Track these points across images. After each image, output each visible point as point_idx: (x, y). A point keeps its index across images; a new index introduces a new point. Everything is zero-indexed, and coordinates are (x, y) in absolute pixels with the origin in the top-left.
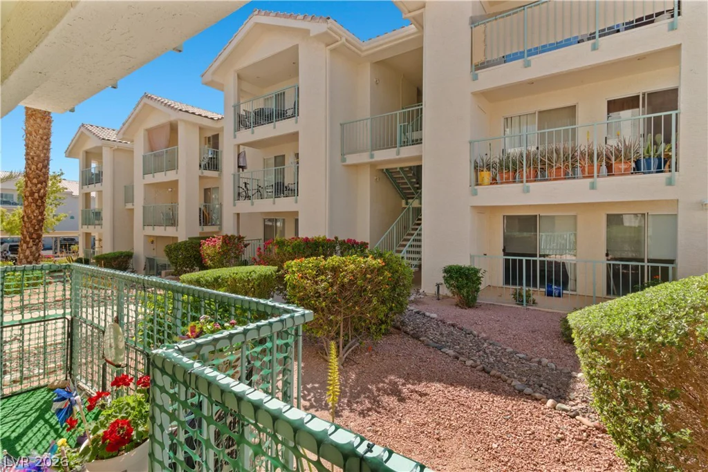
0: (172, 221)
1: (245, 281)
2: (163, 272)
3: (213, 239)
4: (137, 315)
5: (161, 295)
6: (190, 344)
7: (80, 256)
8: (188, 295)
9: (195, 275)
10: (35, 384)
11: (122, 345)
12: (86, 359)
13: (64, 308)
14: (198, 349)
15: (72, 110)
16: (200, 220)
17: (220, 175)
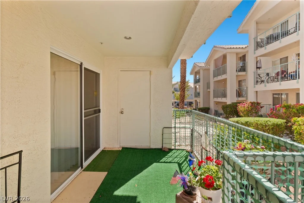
0: (225, 96)
1: (264, 126)
2: (221, 116)
3: (243, 104)
4: (213, 132)
5: (222, 126)
6: (241, 153)
7: (194, 108)
8: (235, 128)
9: (236, 119)
10: (183, 148)
11: (208, 143)
12: (196, 144)
13: (190, 125)
14: (245, 157)
15: (192, 57)
16: (237, 95)
17: (246, 73)
